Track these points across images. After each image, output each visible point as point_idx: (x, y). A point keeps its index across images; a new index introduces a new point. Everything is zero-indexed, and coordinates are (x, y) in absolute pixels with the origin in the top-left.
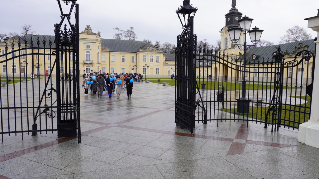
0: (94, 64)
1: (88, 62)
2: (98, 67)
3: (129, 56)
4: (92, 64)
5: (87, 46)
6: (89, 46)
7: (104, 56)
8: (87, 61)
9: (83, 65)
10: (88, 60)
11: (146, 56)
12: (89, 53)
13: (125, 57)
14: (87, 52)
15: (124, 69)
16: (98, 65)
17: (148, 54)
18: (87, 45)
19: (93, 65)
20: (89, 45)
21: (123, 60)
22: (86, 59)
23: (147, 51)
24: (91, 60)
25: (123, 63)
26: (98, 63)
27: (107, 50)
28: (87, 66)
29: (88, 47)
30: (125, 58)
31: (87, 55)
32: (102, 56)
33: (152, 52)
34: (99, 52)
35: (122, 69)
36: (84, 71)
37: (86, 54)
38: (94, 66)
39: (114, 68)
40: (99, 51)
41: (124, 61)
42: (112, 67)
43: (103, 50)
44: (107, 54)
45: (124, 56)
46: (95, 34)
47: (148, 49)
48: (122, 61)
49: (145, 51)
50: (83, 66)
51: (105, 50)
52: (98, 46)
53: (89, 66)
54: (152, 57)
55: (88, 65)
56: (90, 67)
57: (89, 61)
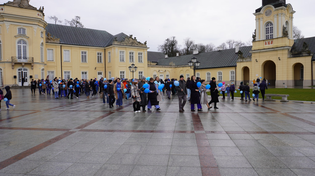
0: (35, 65)
1: (22, 60)
2: (43, 70)
3: (92, 53)
4: (30, 64)
5: (20, 29)
6: (24, 30)
7: (51, 51)
8: (20, 58)
9: (13, 66)
10: (22, 56)
11: (123, 52)
12: (25, 42)
13: (87, 53)
14: (19, 42)
15: (86, 73)
16: (42, 67)
17: (127, 49)
18: (20, 27)
19: (32, 66)
20: (24, 27)
21: (84, 59)
22: (17, 56)
23: (125, 44)
24: (28, 56)
25: (84, 65)
26: (43, 63)
27: (55, 41)
28: (20, 67)
29: (22, 33)
30: (87, 55)
31: (19, 47)
32: (48, 51)
33: (132, 46)
34: (42, 43)
35: (83, 73)
36: (15, 77)
37: (17, 45)
38: (34, 68)
39: (69, 72)
40: (43, 40)
41: (85, 61)
42: (66, 71)
43: (49, 41)
44: (57, 49)
45: (85, 53)
46: (34, 9)
47: (126, 42)
48: (83, 61)
49: (121, 44)
50: (13, 69)
51: (52, 41)
52: (42, 32)
53: (26, 67)
54: (133, 53)
55: (23, 66)
56: (26, 70)
57: (25, 58)
